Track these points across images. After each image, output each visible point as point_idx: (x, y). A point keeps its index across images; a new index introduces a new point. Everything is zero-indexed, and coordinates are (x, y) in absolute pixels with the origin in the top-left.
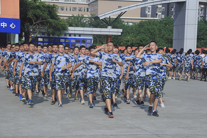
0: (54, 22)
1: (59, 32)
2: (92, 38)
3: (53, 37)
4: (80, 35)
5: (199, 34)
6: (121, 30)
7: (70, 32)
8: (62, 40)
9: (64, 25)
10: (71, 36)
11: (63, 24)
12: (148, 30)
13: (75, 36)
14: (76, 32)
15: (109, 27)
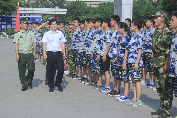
0: (3, 3)
1: (9, 12)
2: (40, 17)
3: (6, 16)
4: (29, 15)
5: (147, 13)
6: (66, 10)
7: (20, 12)
8: (14, 19)
9: (14, 6)
10: (21, 15)
11: (12, 5)
12: (103, 10)
13: (25, 15)
14: (26, 12)
15: (57, 7)
